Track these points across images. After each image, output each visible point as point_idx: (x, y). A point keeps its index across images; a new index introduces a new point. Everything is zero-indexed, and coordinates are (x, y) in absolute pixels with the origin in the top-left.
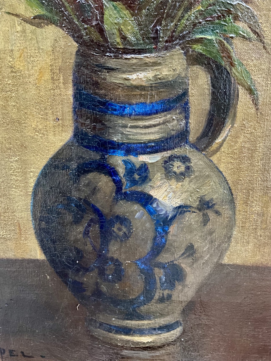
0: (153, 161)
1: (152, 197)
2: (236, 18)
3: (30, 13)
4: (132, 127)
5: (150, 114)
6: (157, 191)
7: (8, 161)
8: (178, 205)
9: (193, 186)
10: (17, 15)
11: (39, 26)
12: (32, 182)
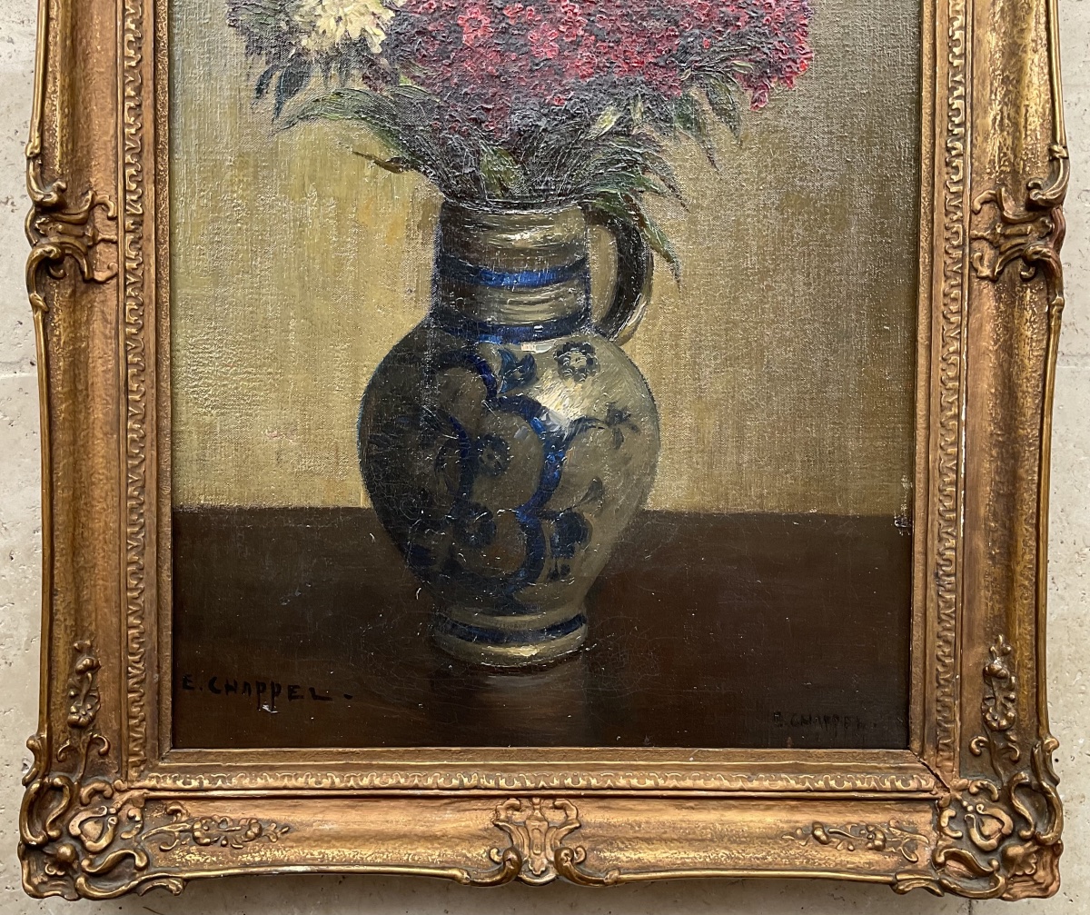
0: (542, 352)
1: (540, 404)
2: (645, 169)
3: (385, 156)
4: (511, 303)
5: (536, 286)
6: (548, 395)
7: (333, 349)
8: (577, 417)
9: (599, 388)
10: (369, 157)
11: (395, 170)
12: (364, 382)
